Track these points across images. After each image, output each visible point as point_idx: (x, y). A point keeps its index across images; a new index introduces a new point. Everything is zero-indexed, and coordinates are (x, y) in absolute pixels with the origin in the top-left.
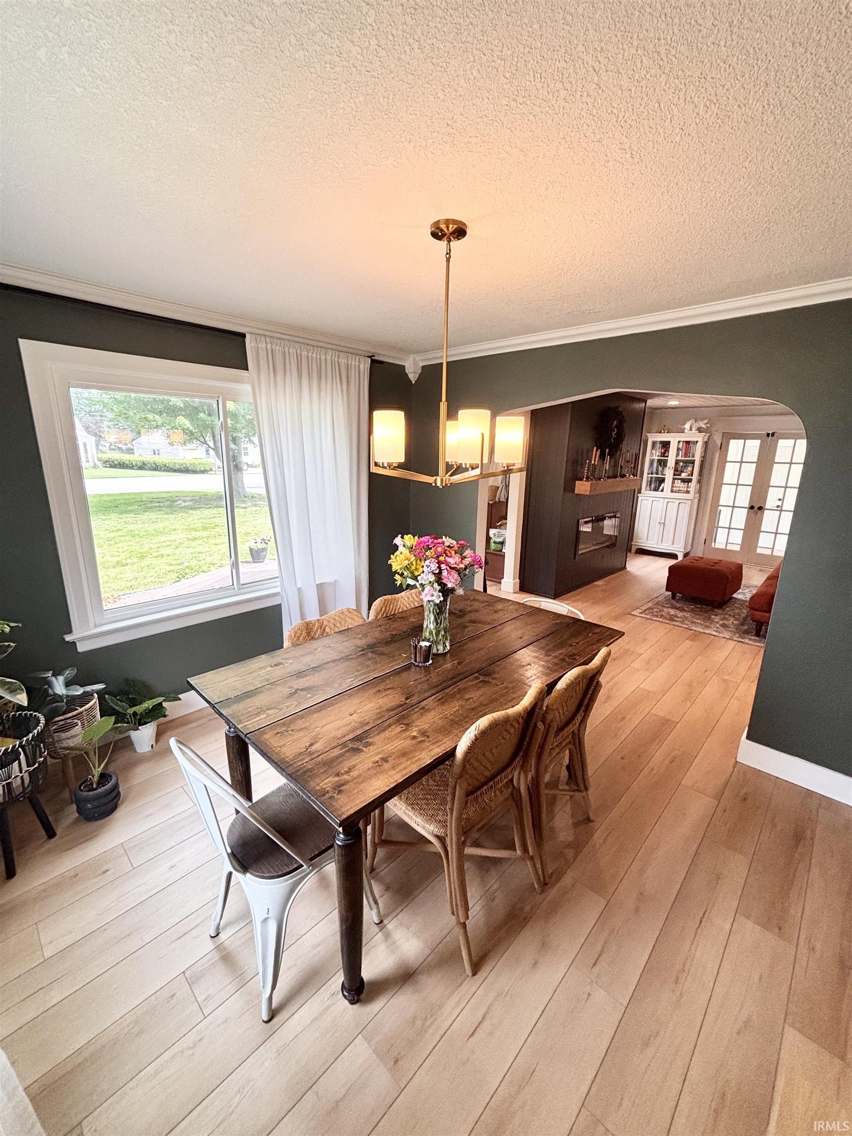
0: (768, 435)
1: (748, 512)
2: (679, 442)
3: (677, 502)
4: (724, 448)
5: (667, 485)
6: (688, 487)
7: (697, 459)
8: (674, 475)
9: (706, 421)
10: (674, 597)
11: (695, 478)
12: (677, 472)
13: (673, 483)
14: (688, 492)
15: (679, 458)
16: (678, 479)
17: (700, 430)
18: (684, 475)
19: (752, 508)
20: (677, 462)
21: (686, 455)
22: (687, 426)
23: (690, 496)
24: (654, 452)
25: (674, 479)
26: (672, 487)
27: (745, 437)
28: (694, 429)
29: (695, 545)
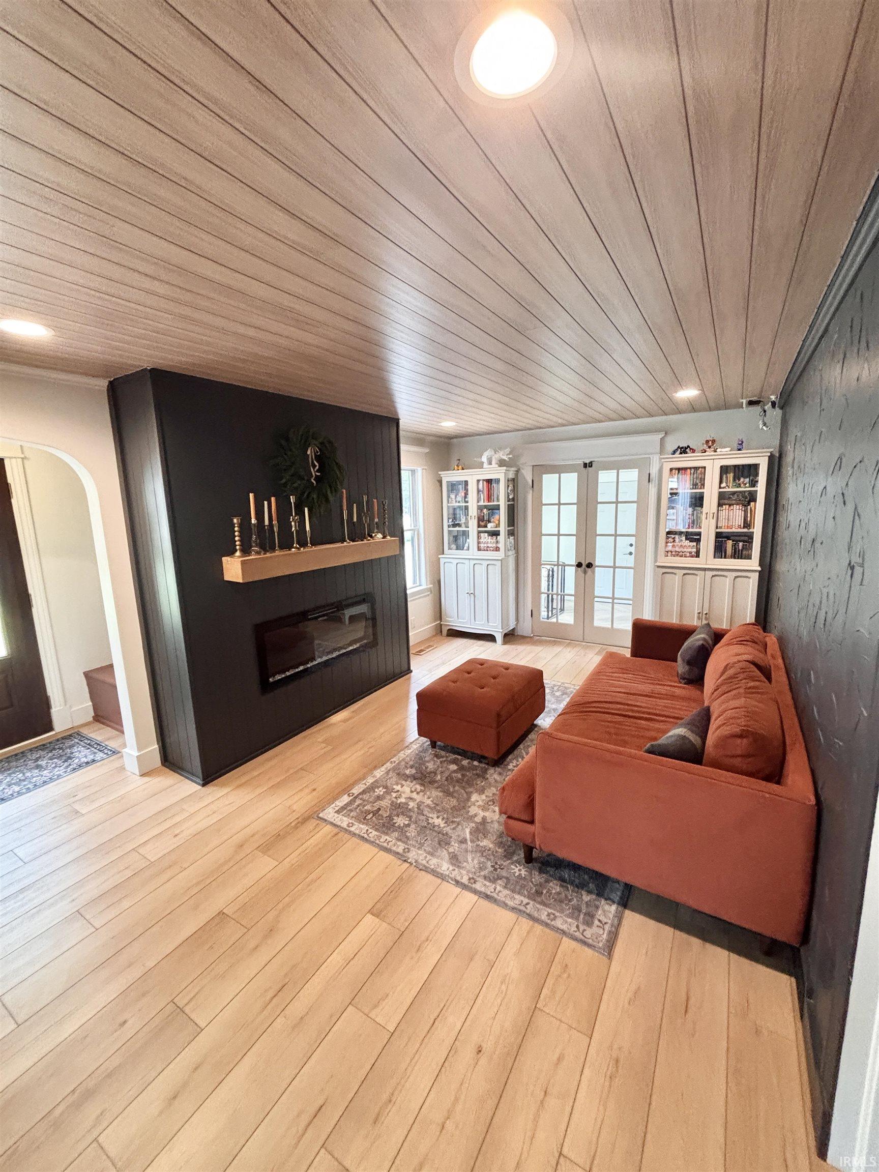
0: (585, 465)
1: (576, 571)
2: (478, 481)
3: (485, 563)
4: (536, 485)
5: (472, 540)
6: (497, 542)
7: (503, 503)
8: (479, 526)
9: (508, 450)
10: (433, 745)
11: (503, 529)
12: (482, 521)
13: (479, 537)
14: (497, 549)
15: (482, 503)
16: (485, 532)
17: (502, 463)
18: (490, 527)
19: (579, 565)
20: (480, 508)
21: (489, 498)
22: (484, 459)
23: (500, 555)
24: (453, 496)
25: (479, 532)
26: (479, 543)
27: (557, 469)
28: (494, 462)
29: (521, 619)
